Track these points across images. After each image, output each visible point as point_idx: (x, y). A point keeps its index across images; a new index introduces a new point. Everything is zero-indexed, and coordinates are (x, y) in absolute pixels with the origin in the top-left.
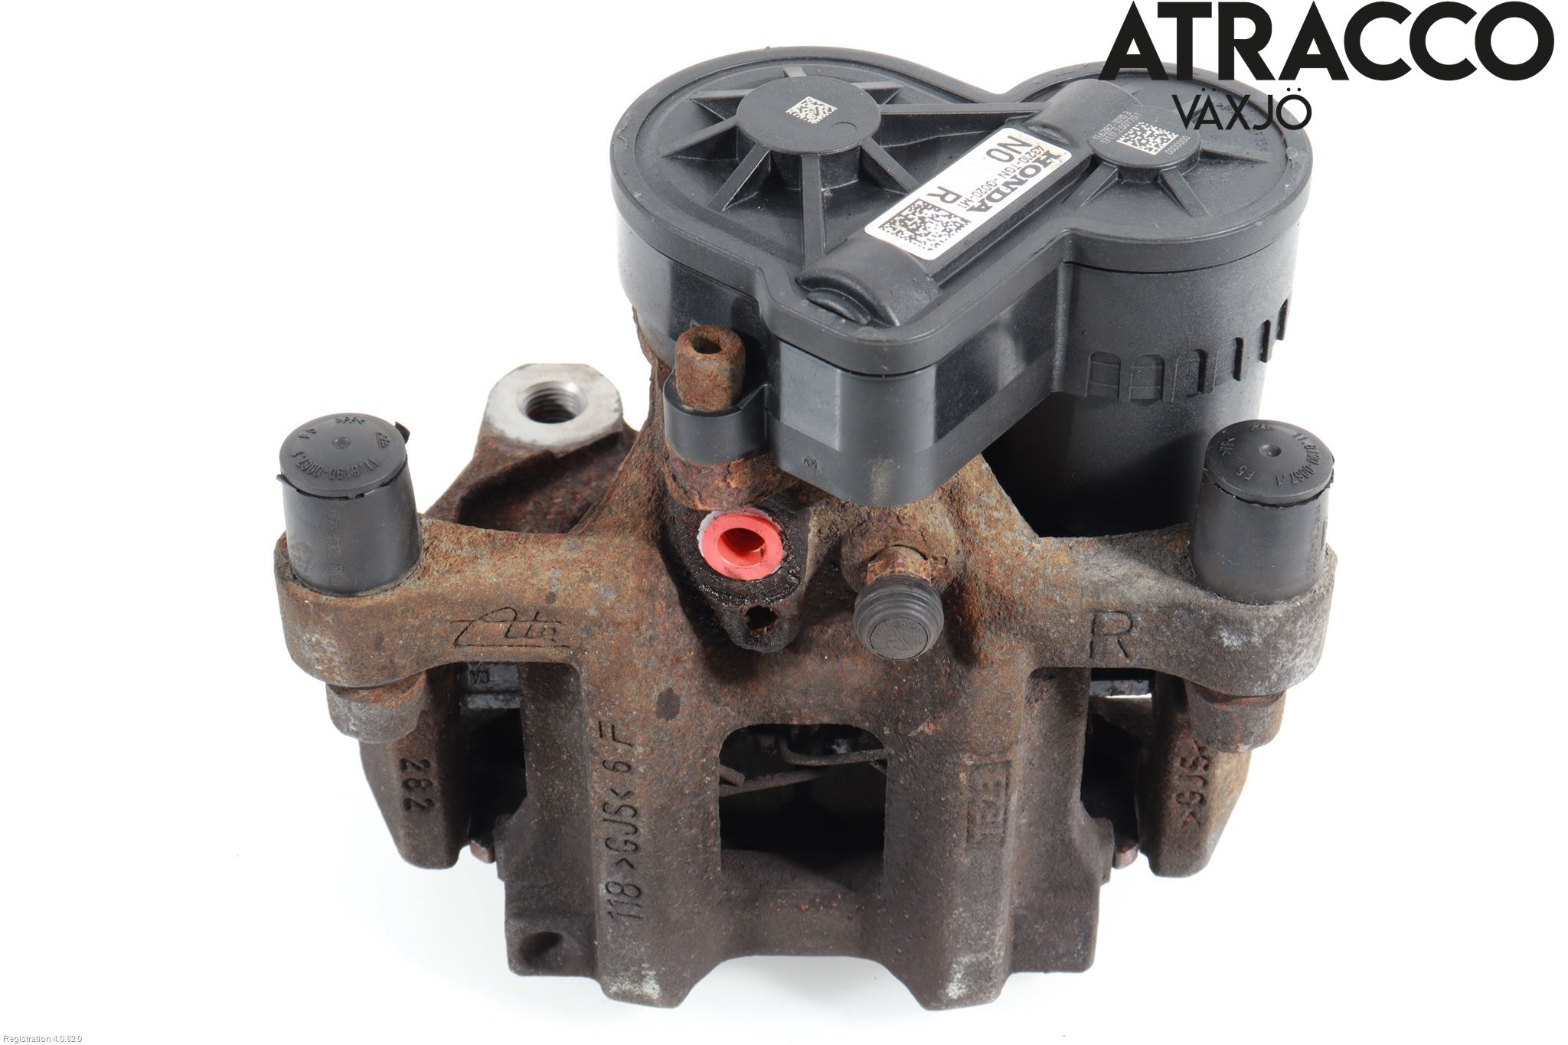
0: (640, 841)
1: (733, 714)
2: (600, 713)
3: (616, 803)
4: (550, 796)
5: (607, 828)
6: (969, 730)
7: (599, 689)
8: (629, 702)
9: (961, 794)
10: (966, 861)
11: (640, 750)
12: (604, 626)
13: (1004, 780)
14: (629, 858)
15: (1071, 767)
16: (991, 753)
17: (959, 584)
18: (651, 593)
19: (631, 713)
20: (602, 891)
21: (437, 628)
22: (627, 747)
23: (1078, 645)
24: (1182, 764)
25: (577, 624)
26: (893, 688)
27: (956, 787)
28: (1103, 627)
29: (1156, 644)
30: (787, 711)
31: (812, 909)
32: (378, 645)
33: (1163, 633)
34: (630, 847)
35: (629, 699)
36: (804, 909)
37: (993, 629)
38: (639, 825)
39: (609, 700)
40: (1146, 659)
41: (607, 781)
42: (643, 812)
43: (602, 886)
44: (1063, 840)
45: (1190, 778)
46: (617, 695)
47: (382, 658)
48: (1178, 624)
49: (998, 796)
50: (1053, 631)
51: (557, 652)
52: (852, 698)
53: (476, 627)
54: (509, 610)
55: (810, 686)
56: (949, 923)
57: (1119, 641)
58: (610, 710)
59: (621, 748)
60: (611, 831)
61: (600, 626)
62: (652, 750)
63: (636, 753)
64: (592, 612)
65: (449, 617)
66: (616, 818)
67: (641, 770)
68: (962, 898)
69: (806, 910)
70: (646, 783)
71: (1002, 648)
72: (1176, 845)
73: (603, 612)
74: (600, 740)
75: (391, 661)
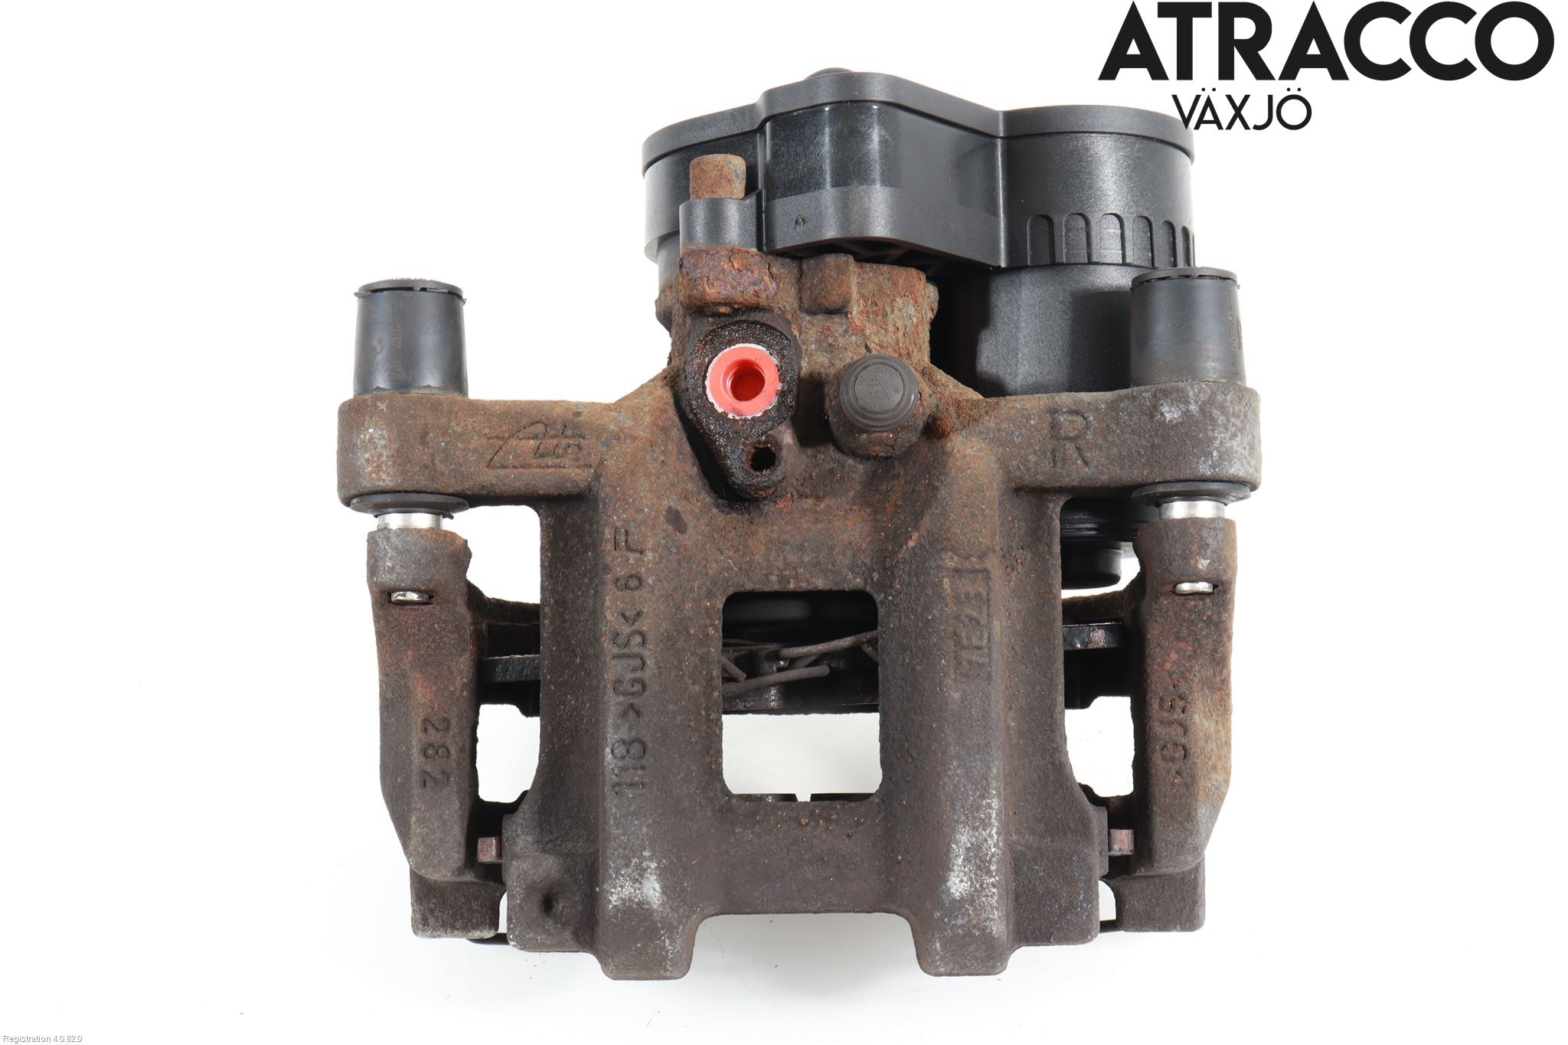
0: (646, 675)
1: (735, 569)
2: (615, 518)
3: (626, 630)
4: (562, 716)
5: (616, 665)
6: (948, 524)
7: (615, 488)
8: (642, 498)
9: (946, 605)
10: (956, 695)
11: (650, 555)
12: (622, 439)
13: (985, 593)
14: (636, 701)
15: (1052, 664)
16: (971, 555)
17: (934, 417)
18: (665, 430)
19: (643, 511)
20: (609, 757)
21: (475, 442)
22: (638, 555)
23: (1040, 450)
24: (1161, 707)
25: (598, 437)
26: (880, 535)
27: (941, 597)
28: (1060, 429)
29: (1109, 447)
30: (784, 573)
31: (812, 823)
32: (423, 438)
33: (1113, 431)
34: (637, 687)
35: (642, 494)
36: (804, 823)
37: (965, 435)
38: (646, 653)
39: (624, 499)
40: (1103, 465)
41: (619, 603)
42: (650, 637)
43: (608, 750)
44: (1053, 764)
45: (1171, 723)
46: (631, 491)
47: (425, 455)
48: (1126, 418)
49: (981, 613)
50: (1017, 434)
51: (579, 472)
52: (844, 555)
53: (509, 443)
54: (540, 424)
55: (805, 540)
56: (945, 784)
57: (1077, 448)
58: (624, 511)
59: (632, 557)
60: (619, 668)
61: (618, 439)
62: (661, 558)
63: (646, 559)
64: (612, 427)
65: (487, 431)
66: (626, 651)
67: (650, 582)
68: (955, 747)
69: (807, 824)
70: (654, 599)
71: (973, 447)
72: (1168, 815)
73: (621, 429)
74: (614, 552)
75: (433, 462)
